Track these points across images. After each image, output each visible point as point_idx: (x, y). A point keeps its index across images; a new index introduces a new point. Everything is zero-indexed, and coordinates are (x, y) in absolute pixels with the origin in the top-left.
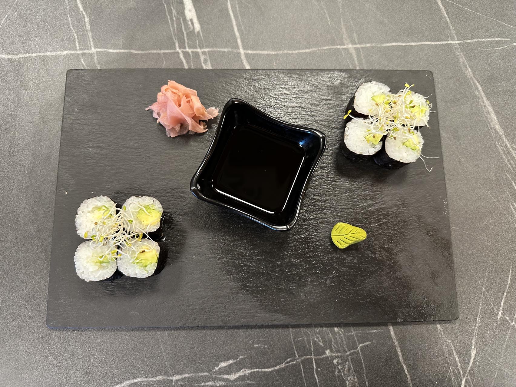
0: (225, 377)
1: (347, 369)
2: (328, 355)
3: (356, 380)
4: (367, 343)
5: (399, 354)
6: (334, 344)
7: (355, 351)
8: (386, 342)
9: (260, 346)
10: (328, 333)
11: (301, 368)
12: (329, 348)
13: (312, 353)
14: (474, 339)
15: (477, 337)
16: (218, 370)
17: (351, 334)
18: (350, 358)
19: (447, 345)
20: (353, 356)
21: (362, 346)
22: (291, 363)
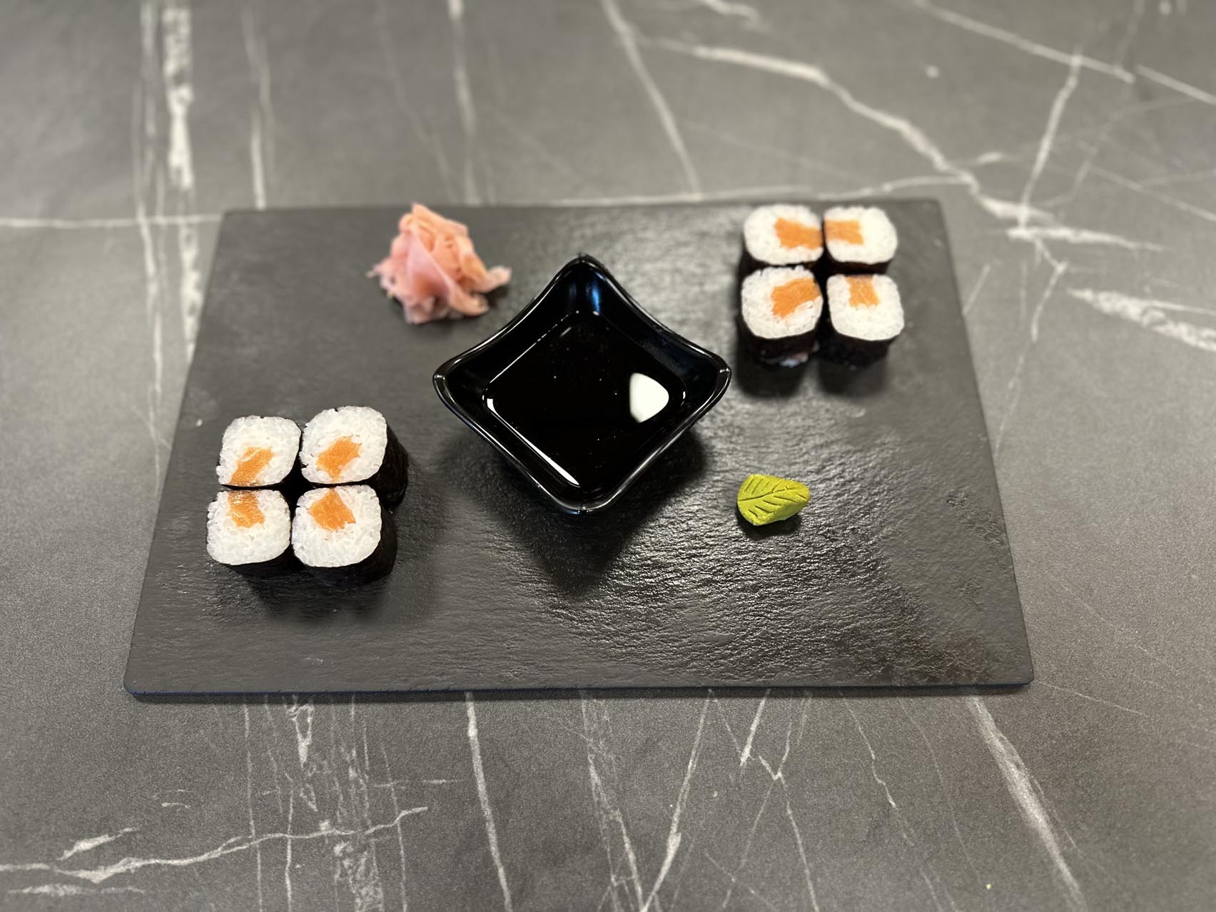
0: (83, 874)
1: (362, 868)
2: (325, 833)
3: (381, 896)
4: (418, 810)
5: (493, 838)
6: (342, 808)
7: (388, 826)
8: (465, 807)
9: (175, 806)
10: (334, 783)
11: (256, 860)
12: (328, 818)
13: (290, 826)
14: (678, 810)
15: (686, 806)
16: (71, 857)
17: (384, 785)
18: (375, 842)
19: (612, 821)
20: (381, 838)
21: (406, 815)
22: (235, 849)
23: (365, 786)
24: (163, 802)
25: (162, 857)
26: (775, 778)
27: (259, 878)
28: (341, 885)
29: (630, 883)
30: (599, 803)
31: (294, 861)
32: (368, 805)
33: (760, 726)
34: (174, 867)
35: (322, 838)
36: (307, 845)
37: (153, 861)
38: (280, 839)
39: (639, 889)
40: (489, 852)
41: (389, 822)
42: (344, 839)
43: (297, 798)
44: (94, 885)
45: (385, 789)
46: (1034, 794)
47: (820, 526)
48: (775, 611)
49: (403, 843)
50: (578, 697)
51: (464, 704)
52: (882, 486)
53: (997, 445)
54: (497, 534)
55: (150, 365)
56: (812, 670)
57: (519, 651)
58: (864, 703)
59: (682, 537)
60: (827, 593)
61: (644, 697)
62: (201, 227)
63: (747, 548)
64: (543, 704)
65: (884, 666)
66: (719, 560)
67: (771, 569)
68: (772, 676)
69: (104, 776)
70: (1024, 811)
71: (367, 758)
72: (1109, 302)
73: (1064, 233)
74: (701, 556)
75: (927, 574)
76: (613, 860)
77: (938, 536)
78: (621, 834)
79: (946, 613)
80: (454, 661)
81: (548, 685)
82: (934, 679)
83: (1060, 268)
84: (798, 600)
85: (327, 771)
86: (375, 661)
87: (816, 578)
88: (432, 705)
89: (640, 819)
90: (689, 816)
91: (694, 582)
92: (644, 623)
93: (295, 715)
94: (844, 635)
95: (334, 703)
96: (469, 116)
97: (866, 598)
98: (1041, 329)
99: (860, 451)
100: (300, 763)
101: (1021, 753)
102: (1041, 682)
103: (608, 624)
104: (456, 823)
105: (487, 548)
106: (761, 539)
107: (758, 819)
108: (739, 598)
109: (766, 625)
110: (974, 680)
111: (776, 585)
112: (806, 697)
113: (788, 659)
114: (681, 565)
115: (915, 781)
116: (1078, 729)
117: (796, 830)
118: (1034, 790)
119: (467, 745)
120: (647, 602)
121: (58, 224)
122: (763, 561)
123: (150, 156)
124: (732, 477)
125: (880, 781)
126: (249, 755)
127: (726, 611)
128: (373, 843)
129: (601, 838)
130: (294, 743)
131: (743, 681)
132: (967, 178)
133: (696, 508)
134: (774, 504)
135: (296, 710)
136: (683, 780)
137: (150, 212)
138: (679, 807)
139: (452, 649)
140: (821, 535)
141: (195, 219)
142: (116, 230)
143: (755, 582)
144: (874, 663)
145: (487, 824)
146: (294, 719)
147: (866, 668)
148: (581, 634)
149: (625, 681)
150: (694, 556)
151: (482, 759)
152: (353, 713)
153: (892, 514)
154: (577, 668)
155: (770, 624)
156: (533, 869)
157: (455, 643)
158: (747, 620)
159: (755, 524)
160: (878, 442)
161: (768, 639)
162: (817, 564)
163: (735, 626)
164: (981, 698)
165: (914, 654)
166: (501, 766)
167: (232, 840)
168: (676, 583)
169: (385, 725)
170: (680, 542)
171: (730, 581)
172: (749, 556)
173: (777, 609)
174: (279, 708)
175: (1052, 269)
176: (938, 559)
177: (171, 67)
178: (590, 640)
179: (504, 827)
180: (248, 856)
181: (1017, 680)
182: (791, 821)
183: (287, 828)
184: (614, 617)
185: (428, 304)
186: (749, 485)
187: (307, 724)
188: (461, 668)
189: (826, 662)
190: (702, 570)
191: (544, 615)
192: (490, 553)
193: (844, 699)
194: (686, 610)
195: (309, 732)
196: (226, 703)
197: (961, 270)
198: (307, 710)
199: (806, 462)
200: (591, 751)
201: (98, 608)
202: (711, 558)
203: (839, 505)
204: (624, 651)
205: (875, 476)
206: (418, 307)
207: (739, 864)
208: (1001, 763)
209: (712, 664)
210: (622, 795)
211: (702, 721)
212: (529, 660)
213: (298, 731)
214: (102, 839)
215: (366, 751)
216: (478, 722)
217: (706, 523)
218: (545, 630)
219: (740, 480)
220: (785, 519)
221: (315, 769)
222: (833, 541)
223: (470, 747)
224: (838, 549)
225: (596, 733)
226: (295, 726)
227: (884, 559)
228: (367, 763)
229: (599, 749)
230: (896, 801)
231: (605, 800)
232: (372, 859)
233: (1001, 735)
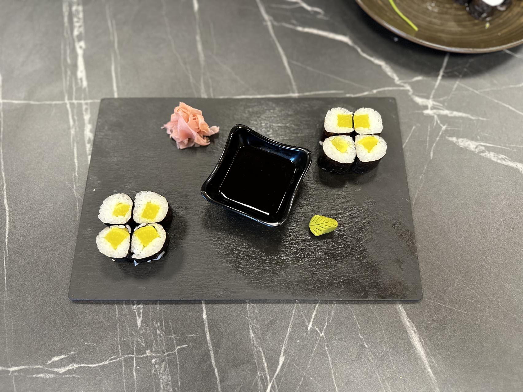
0: (56, 370)
1: (163, 368)
2: (148, 355)
3: (170, 379)
4: (184, 346)
5: (213, 357)
6: (154, 345)
8: (202, 345)
9: (90, 344)
10: (151, 335)
11: (122, 365)
12: (149, 349)
13: (135, 352)
15: (287, 346)
16: (51, 363)
17: (171, 337)
18: (168, 358)
19: (258, 351)
20: (170, 357)
21: (179, 348)
22: (114, 361)
23: (163, 337)
24: (85, 342)
25: (86, 364)
26: (321, 335)
27: (123, 371)
28: (154, 375)
29: (265, 375)
30: (253, 344)
31: (137, 365)
32: (164, 344)
33: (316, 315)
34: (91, 367)
35: (147, 356)
36: (142, 359)
37: (82, 365)
38: (132, 356)
39: (268, 377)
40: (211, 362)
41: (173, 351)
42: (156, 357)
43: (138, 342)
44: (60, 374)
46: (420, 343)
47: (342, 236)
48: (323, 270)
49: (178, 359)
50: (246, 303)
51: (201, 305)
52: (367, 220)
53: (413, 203)
54: (214, 238)
55: (73, 164)
56: (336, 293)
57: (223, 285)
58: (356, 306)
60: (344, 263)
61: (271, 303)
62: (92, 105)
63: (313, 244)
64: (232, 305)
65: (364, 292)
66: (301, 249)
67: (322, 253)
68: (321, 296)
70: (416, 349)
71: (164, 326)
72: (463, 143)
73: (447, 112)
74: (295, 247)
75: (383, 256)
76: (258, 366)
77: (388, 240)
78: (262, 356)
79: (390, 272)
80: (197, 289)
81: (234, 298)
83: (444, 128)
84: (332, 266)
85: (148, 331)
86: (166, 288)
87: (339, 256)
88: (189, 306)
89: (269, 351)
90: (288, 350)
91: (292, 258)
92: (272, 274)
93: (136, 309)
94: (349, 280)
95: (151, 304)
96: (202, 57)
98: (434, 154)
99: (359, 205)
100: (138, 328)
101: (416, 327)
102: (426, 299)
103: (257, 275)
104: (198, 351)
105: (210, 243)
106: (318, 241)
107: (314, 351)
108: (309, 264)
109: (319, 275)
110: (399, 298)
111: (324, 259)
112: (334, 304)
115: (375, 337)
116: (439, 318)
117: (329, 356)
118: (420, 341)
119: (202, 321)
120: (273, 266)
121: (32, 102)
122: (319, 250)
123: (69, 72)
124: (307, 215)
125: (361, 337)
126: (118, 324)
127: (304, 270)
129: (254, 357)
130: (136, 320)
132: (408, 88)
133: (293, 227)
134: (324, 228)
135: (136, 307)
136: (286, 336)
137: (70, 98)
139: (197, 284)
140: (342, 239)
141: (89, 101)
142: (56, 105)
143: (315, 258)
144: (361, 291)
145: (210, 352)
146: (135, 311)
148: (247, 278)
149: (264, 297)
150: (292, 247)
151: (209, 327)
152: (158, 308)
153: (370, 231)
155: (321, 275)
156: (228, 369)
157: (198, 281)
158: (312, 273)
159: (316, 235)
160: (366, 202)
161: (320, 281)
162: (340, 251)
163: (307, 276)
164: (402, 305)
165: (376, 288)
166: (216, 329)
167: (113, 357)
168: (285, 258)
169: (171, 313)
170: (286, 242)
171: (306, 258)
172: (313, 247)
174: (129, 306)
175: (441, 127)
176: (388, 250)
177: (76, 33)
178: (251, 281)
179: (217, 353)
180: (119, 364)
181: (416, 298)
182: (327, 352)
183: (134, 353)
184: (260, 271)
185: (186, 141)
186: (314, 219)
187: (140, 312)
188: (200, 291)
190: (295, 253)
191: (233, 271)
192: (211, 245)
193: (349, 305)
194: (288, 269)
195: (141, 316)
196: (108, 304)
197: (403, 128)
198: (140, 307)
199: (337, 209)
200: (251, 324)
202: (298, 248)
203: (350, 227)
205: (364, 216)
206: (182, 142)
207: (306, 368)
208: (408, 330)
209: (298, 291)
210: (262, 342)
211: (293, 313)
212: (227, 289)
213: (137, 315)
214: (63, 357)
215: (163, 323)
216: (207, 312)
217: (296, 234)
218: (233, 276)
219: (311, 216)
220: (328, 233)
221: (144, 330)
222: (347, 242)
223: (204, 322)
224: (348, 245)
225: (252, 317)
226: (136, 313)
227: (366, 249)
228: (164, 328)
229: (254, 323)
230: (367, 344)
231: (256, 343)
232: (167, 365)
233: (409, 320)
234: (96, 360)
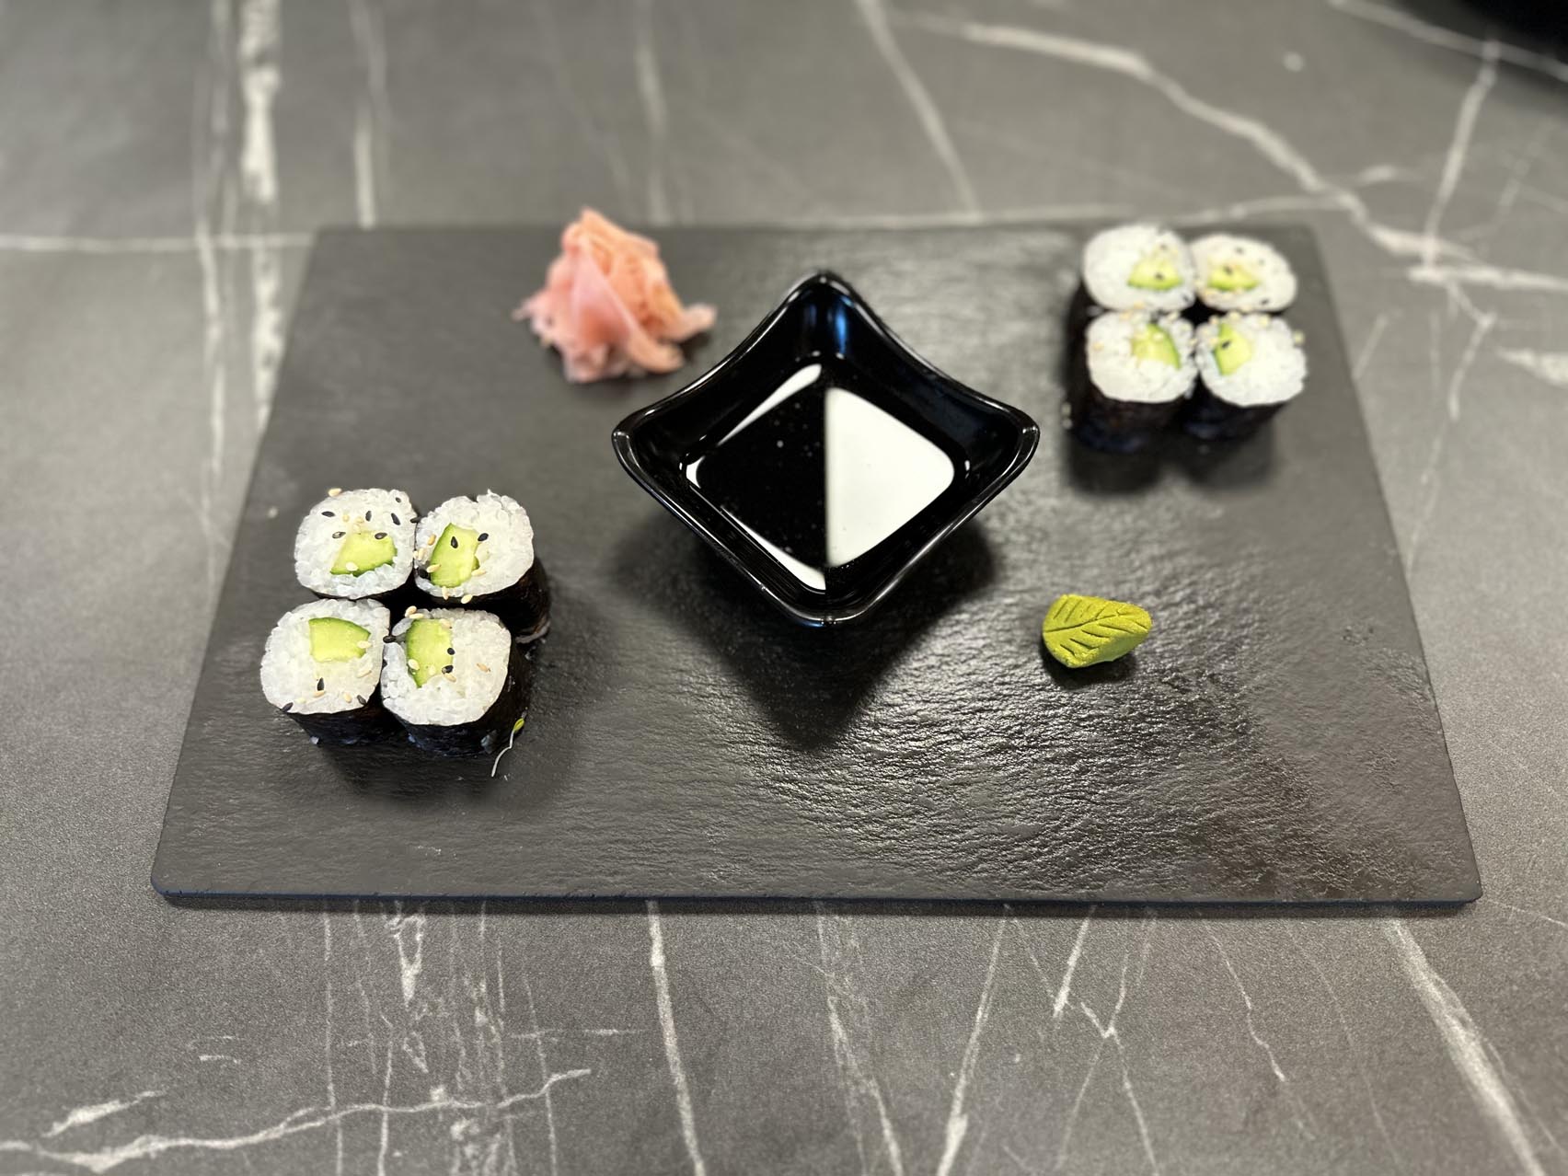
0: (78, 1158)
1: (492, 1159)
2: (438, 1105)
4: (577, 1073)
5: (687, 1116)
6: (463, 1069)
7: (532, 1096)
8: (646, 1071)
9: (218, 1060)
10: (453, 1030)
11: (336, 1144)
12: (445, 1082)
13: (386, 1094)
14: (963, 1082)
15: (975, 1075)
16: (63, 1133)
17: (527, 1036)
18: (513, 1120)
19: (863, 1096)
20: (521, 1115)
21: (559, 1081)
22: (305, 1126)
23: (498, 1034)
24: (201, 1053)
25: (197, 1136)
26: (1106, 1035)
27: (339, 1169)
30: (845, 1068)
31: (394, 1144)
32: (502, 1065)
33: (1081, 960)
34: (215, 1151)
35: (434, 1113)
36: (413, 1120)
37: (183, 1142)
38: (371, 1112)
40: (681, 1139)
41: (533, 1090)
42: (466, 1114)
43: (399, 1053)
45: (527, 1041)
46: (1489, 1064)
47: (1164, 671)
48: (1101, 791)
49: (555, 1122)
50: (813, 912)
51: (645, 919)
52: (1251, 616)
53: (1409, 559)
54: (694, 674)
55: (207, 434)
56: (1158, 877)
57: (725, 842)
58: (1233, 925)
59: (961, 683)
60: (1177, 767)
61: (909, 914)
62: (285, 253)
63: (1059, 700)
64: (762, 921)
65: (1262, 872)
66: (1016, 717)
67: (1093, 731)
68: (1100, 886)
69: (117, 1014)
70: (1475, 1089)
71: (502, 995)
72: (1558, 368)
73: (1486, 275)
74: (991, 710)
75: (1321, 741)
76: (866, 1153)
77: (1333, 687)
78: (878, 1115)
79: (1349, 798)
80: (632, 855)
81: (770, 892)
82: (1333, 892)
83: (1486, 322)
84: (1136, 776)
85: (443, 1013)
86: (517, 851)
87: (1160, 744)
88: (598, 919)
89: (905, 1094)
90: (979, 1090)
91: (982, 747)
92: (908, 805)
93: (398, 930)
94: (1202, 827)
95: (456, 914)
96: (656, 111)
97: (1235, 774)
98: (1463, 403)
99: (1219, 565)
100: (403, 1001)
101: (1468, 1004)
102: (1492, 900)
103: (856, 806)
104: (633, 1094)
105: (679, 693)
106: (1078, 688)
107: (1081, 1095)
108: (1049, 772)
109: (1089, 811)
110: (1394, 895)
111: (1101, 754)
112: (1149, 917)
113: (1124, 860)
114: (961, 723)
115: (1312, 1043)
116: (1550, 970)
117: (1139, 1114)
118: (1490, 1060)
119: (649, 979)
120: (913, 776)
121: (90, 245)
122: (1083, 720)
123: (218, 158)
124: (1031, 599)
125: (1260, 1042)
126: (329, 986)
127: (1028, 790)
128: (509, 1121)
129: (848, 1120)
130: (396, 971)
131: (1058, 892)
132: (1348, 201)
133: (981, 643)
134: (1100, 636)
135: (400, 923)
136: (969, 1037)
137: (215, 230)
138: (963, 1076)
139: (630, 837)
140: (1165, 683)
141: (277, 240)
142: (167, 256)
143: (1071, 749)
144: (1248, 868)
145: (678, 1097)
146: (397, 936)
147: (1237, 875)
148: (816, 819)
149: (881, 889)
150: (981, 710)
151: (672, 1000)
152: (482, 929)
153: (1267, 655)
154: (812, 869)
155: (1096, 811)
156: (747, 1165)
157: (632, 828)
158: (1060, 804)
159: (1070, 665)
160: (1243, 552)
161: (1092, 832)
162: (1161, 725)
163: (1043, 812)
164: (1405, 922)
165: (1304, 855)
166: (700, 1011)
167: (301, 1113)
168: (954, 748)
169: (530, 947)
170: (958, 691)
171: (1034, 747)
172: (1060, 711)
173: (1103, 789)
174: (375, 919)
175: (1473, 324)
176: (1335, 720)
177: (251, 43)
178: (830, 829)
179: (704, 1102)
180: (323, 1139)
181: (1459, 895)
182: (1129, 1099)
183: (382, 1097)
184: (865, 795)
185: (598, 355)
186: (1060, 611)
187: (415, 943)
188: (642, 865)
189: (1179, 865)
190: (992, 730)
191: (762, 792)
192: (684, 700)
193: (1204, 921)
194: (970, 788)
195: (418, 956)
196: (297, 910)
197: (1347, 321)
198: (415, 922)
199: (1140, 580)
200: (833, 992)
201: (119, 771)
202: (1006, 713)
203: (1191, 641)
204: (880, 845)
205: (1241, 601)
206: (584, 359)
207: (1054, 1162)
208: (1439, 1018)
209: (1010, 867)
210: (878, 1059)
211: (996, 950)
212: (741, 855)
213: (402, 953)
214: (111, 1107)
215: (501, 985)
216: (665, 945)
217: (996, 664)
218: (765, 812)
219: (1046, 603)
220: (1112, 659)
221: (424, 1010)
222: (1184, 691)
223: (653, 981)
224: (1191, 704)
225: (838, 965)
226: (398, 945)
227: (1258, 719)
228: (502, 1002)
229: (844, 989)
230: (1285, 1072)
231: (854, 1064)
232: (507, 1145)
233: (1436, 977)
234: (236, 1123)
